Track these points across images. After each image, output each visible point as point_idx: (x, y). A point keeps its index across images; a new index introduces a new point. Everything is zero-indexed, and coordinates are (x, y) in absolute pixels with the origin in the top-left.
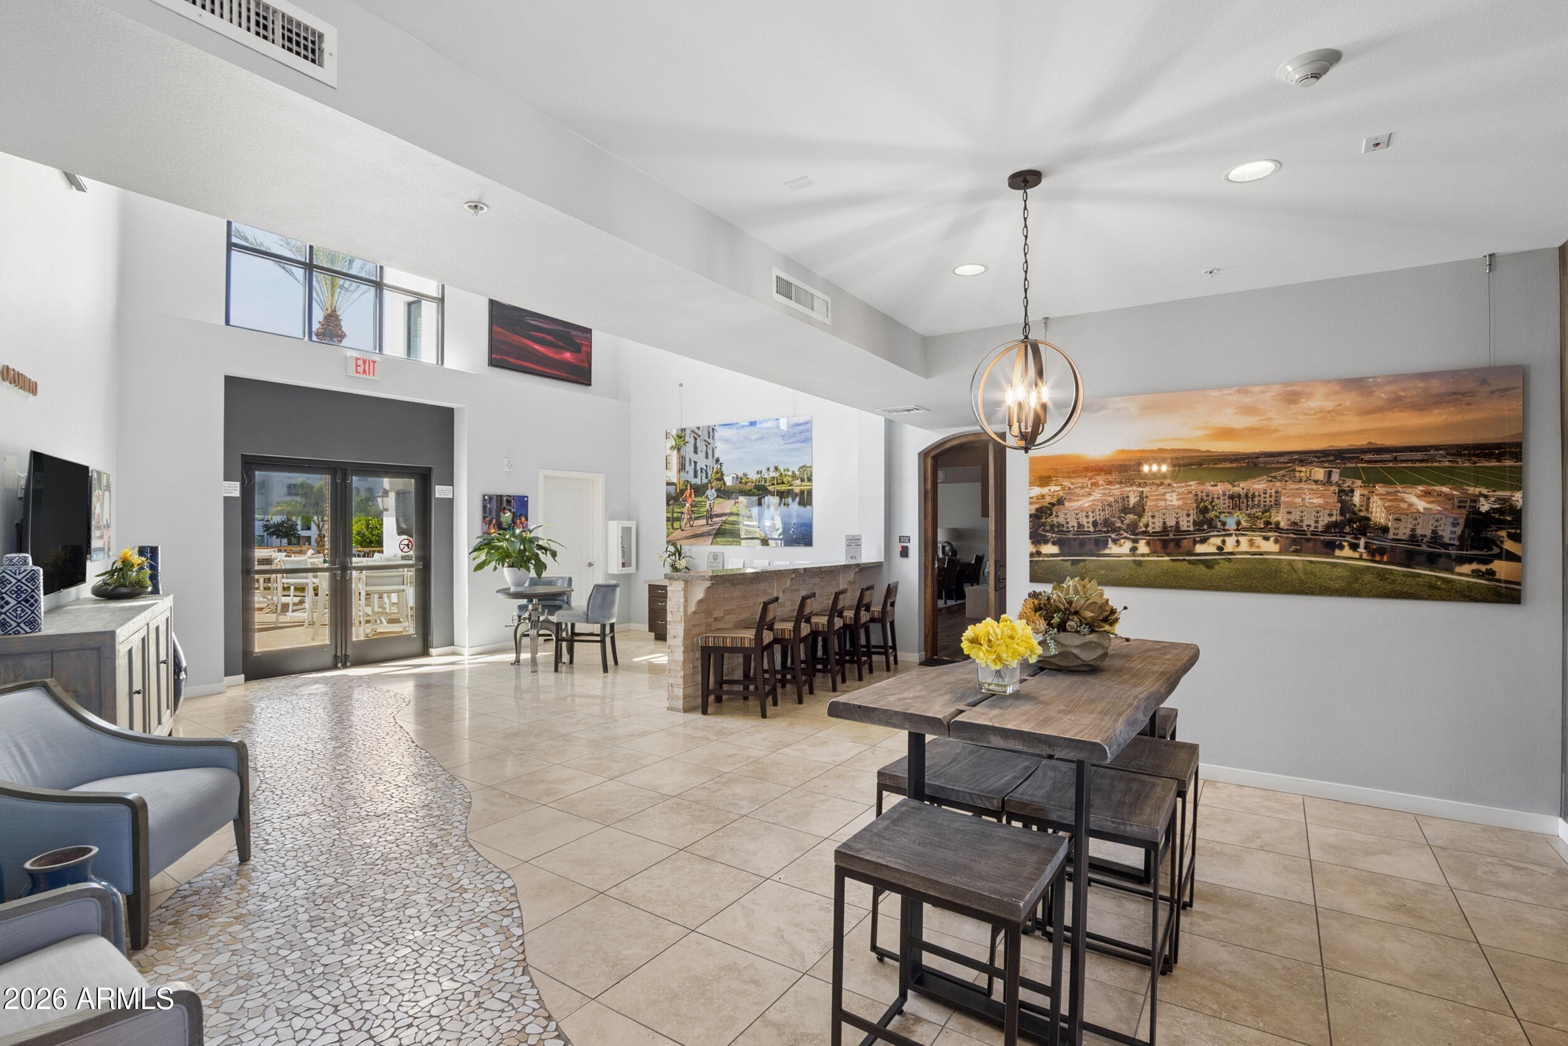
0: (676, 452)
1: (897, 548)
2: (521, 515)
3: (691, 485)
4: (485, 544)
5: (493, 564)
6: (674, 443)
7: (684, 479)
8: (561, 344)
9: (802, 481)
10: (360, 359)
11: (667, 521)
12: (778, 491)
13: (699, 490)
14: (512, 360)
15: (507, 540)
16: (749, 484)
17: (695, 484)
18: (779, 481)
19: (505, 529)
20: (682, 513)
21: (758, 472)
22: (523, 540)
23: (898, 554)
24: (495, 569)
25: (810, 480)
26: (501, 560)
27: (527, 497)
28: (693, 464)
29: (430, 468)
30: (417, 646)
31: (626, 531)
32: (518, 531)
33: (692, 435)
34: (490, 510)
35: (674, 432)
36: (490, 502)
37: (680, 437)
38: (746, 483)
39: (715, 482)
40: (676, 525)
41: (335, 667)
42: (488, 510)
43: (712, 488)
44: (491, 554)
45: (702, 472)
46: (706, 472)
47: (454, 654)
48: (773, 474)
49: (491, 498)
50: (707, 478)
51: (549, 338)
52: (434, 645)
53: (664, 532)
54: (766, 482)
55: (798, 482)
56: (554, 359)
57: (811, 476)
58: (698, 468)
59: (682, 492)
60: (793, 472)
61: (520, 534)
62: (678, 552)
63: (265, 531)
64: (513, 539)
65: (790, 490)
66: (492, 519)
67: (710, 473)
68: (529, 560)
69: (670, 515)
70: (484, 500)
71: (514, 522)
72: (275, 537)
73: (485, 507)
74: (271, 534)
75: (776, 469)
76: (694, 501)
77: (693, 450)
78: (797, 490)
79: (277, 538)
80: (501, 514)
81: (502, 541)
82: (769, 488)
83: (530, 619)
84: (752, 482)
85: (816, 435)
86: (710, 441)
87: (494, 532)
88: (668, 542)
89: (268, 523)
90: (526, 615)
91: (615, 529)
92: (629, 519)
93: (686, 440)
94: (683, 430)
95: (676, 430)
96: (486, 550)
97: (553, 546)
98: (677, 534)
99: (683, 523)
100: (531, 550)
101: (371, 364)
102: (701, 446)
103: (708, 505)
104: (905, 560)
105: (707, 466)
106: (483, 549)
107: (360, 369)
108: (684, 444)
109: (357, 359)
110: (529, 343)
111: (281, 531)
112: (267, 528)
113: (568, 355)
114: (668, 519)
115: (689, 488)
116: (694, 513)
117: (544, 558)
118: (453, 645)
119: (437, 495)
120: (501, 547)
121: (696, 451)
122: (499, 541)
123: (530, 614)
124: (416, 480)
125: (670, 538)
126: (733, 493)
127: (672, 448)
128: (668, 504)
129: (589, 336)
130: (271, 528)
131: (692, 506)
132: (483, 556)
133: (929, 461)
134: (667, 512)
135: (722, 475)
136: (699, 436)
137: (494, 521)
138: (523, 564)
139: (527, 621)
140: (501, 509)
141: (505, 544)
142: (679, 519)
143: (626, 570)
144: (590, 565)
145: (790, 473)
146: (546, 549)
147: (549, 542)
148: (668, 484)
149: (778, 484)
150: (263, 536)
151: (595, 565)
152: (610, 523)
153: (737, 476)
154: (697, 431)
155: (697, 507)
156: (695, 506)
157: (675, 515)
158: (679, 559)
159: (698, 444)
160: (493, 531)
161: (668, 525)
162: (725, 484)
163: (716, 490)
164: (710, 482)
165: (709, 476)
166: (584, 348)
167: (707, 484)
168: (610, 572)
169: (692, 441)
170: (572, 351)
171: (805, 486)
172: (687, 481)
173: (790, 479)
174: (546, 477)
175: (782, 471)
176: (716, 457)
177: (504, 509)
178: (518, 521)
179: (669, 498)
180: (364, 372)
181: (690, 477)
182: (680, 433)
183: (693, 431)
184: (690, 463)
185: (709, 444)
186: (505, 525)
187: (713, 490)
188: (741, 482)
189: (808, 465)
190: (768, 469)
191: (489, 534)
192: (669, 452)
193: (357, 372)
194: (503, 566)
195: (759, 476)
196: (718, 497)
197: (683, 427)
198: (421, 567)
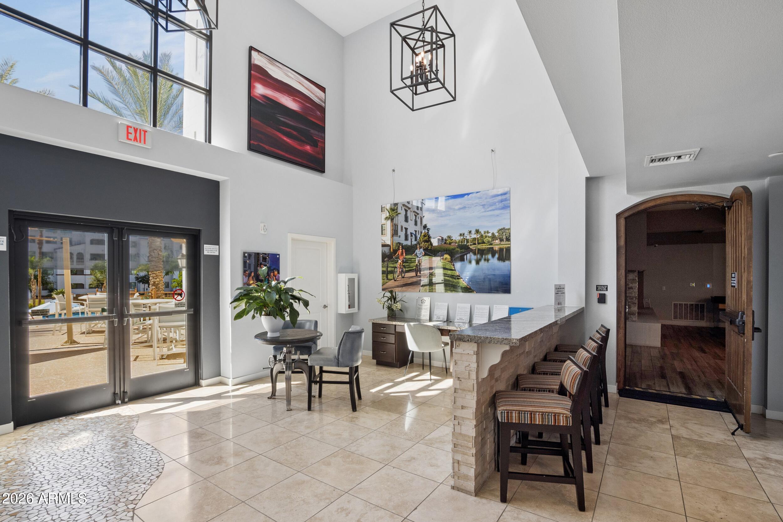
0: (389, 221)
1: (595, 295)
2: (275, 269)
3: (402, 246)
4: (245, 295)
5: (252, 313)
6: (388, 215)
7: (397, 242)
8: (303, 138)
9: (501, 241)
10: (131, 127)
11: (383, 273)
12: (479, 249)
13: (410, 250)
14: (267, 147)
15: (264, 291)
16: (453, 244)
17: (406, 245)
18: (480, 241)
19: (261, 281)
20: (395, 267)
21: (461, 235)
22: (279, 291)
23: (596, 300)
24: (254, 317)
25: (508, 239)
26: (259, 310)
27: (279, 255)
28: (404, 230)
29: (199, 230)
30: (190, 378)
31: (351, 281)
32: (274, 283)
33: (403, 208)
34: (250, 265)
35: (388, 207)
36: (249, 258)
37: (392, 210)
38: (450, 244)
39: (423, 243)
40: (390, 276)
41: (113, 404)
42: (247, 265)
43: (420, 248)
44: (250, 304)
45: (412, 236)
46: (415, 235)
47: (221, 383)
48: (474, 236)
49: (250, 255)
50: (416, 240)
51: (295, 133)
52: (204, 378)
53: (380, 281)
54: (468, 242)
55: (497, 241)
56: (299, 150)
57: (510, 236)
58: (409, 233)
59: (395, 251)
60: (493, 234)
61: (276, 286)
62: (393, 298)
63: (136, 280)
64: (269, 290)
65: (490, 248)
66: (251, 272)
67: (418, 236)
68: (284, 309)
69: (385, 269)
70: (244, 256)
71: (268, 274)
72: (141, 283)
73: (245, 263)
74: (140, 282)
75: (477, 231)
76: (405, 258)
77: (403, 219)
78: (496, 248)
79: (143, 284)
80: (259, 268)
81: (260, 292)
82: (471, 247)
83: (284, 360)
84: (456, 243)
85: (513, 203)
86: (419, 212)
87: (253, 283)
88: (383, 290)
89: (138, 276)
90: (282, 357)
91: (343, 279)
92: (352, 273)
93: (399, 212)
94: (396, 204)
95: (389, 205)
96: (245, 300)
97: (304, 296)
98: (391, 283)
99: (396, 275)
100: (286, 301)
101: (142, 133)
102: (411, 215)
103: (417, 261)
104: (602, 306)
105: (416, 231)
106: (242, 299)
107: (132, 136)
108: (397, 215)
109: (128, 127)
110: (280, 135)
111: (144, 280)
112: (137, 278)
113: (308, 147)
114: (383, 272)
115: (400, 248)
116: (405, 267)
117: (298, 306)
118: (220, 376)
119: (206, 253)
120: (259, 298)
121: (406, 220)
122: (257, 291)
123: (285, 356)
124: (187, 239)
125: (385, 286)
126: (439, 251)
127: (387, 218)
128: (383, 261)
129: (323, 135)
130: (139, 278)
131: (403, 262)
132: (242, 305)
133: (623, 222)
134: (382, 267)
135: (429, 237)
136: (409, 208)
137: (253, 274)
138: (278, 313)
139: (282, 362)
140: (258, 265)
141: (262, 295)
142: (392, 272)
143: (352, 311)
144: (325, 307)
145: (490, 235)
146: (299, 299)
147: (301, 292)
148: (383, 246)
149: (479, 244)
150: (136, 283)
151: (328, 306)
152: (339, 275)
153: (442, 238)
154: (407, 204)
155: (407, 263)
156: (405, 262)
157: (389, 269)
158: (394, 303)
159: (408, 215)
160: (251, 282)
161: (383, 277)
162: (431, 244)
163: (424, 250)
164: (419, 243)
165: (418, 238)
166: (319, 144)
167: (416, 245)
168: (340, 312)
169: (403, 213)
170: (310, 145)
171: (504, 245)
172: (399, 243)
173: (490, 239)
174: (293, 240)
175: (483, 233)
176: (424, 223)
177: (261, 264)
178: (272, 274)
179: (384, 256)
180: (135, 139)
181: (402, 240)
182: (393, 207)
183: (404, 205)
184: (402, 229)
185: (418, 214)
186: (261, 277)
187: (422, 250)
188: (445, 243)
189: (507, 228)
190: (470, 232)
191: (249, 285)
192: (384, 222)
193: (128, 138)
194: (261, 315)
195: (462, 237)
196: (425, 255)
197: (396, 202)
198: (192, 313)
